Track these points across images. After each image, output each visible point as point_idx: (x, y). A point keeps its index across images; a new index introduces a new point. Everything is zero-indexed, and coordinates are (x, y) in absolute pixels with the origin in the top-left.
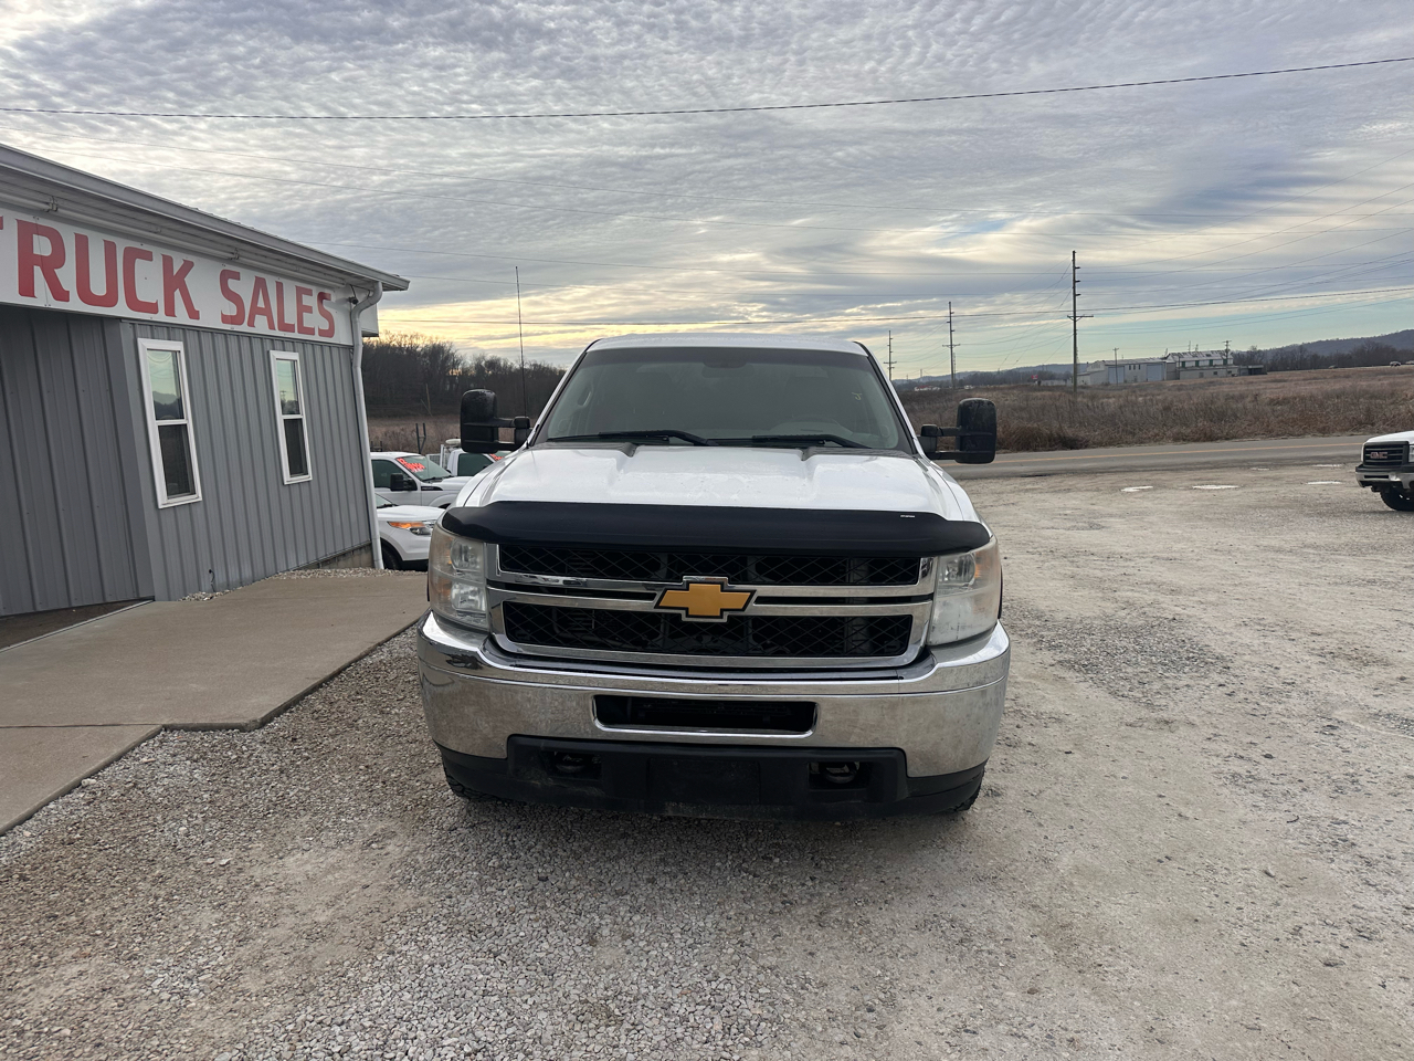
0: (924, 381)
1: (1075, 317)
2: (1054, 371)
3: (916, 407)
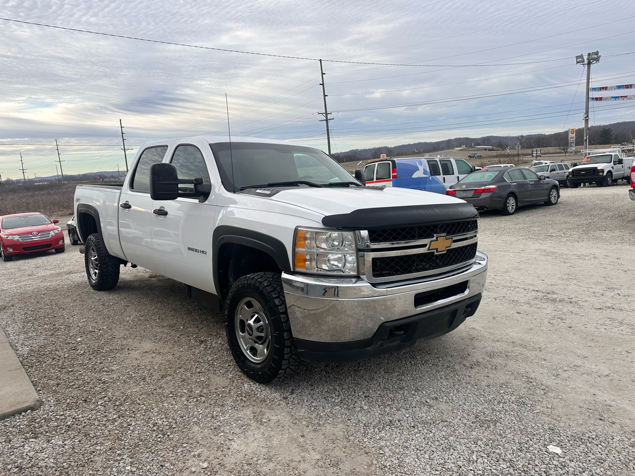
0: (38, 180)
1: (125, 149)
2: (105, 175)
3: (51, 192)
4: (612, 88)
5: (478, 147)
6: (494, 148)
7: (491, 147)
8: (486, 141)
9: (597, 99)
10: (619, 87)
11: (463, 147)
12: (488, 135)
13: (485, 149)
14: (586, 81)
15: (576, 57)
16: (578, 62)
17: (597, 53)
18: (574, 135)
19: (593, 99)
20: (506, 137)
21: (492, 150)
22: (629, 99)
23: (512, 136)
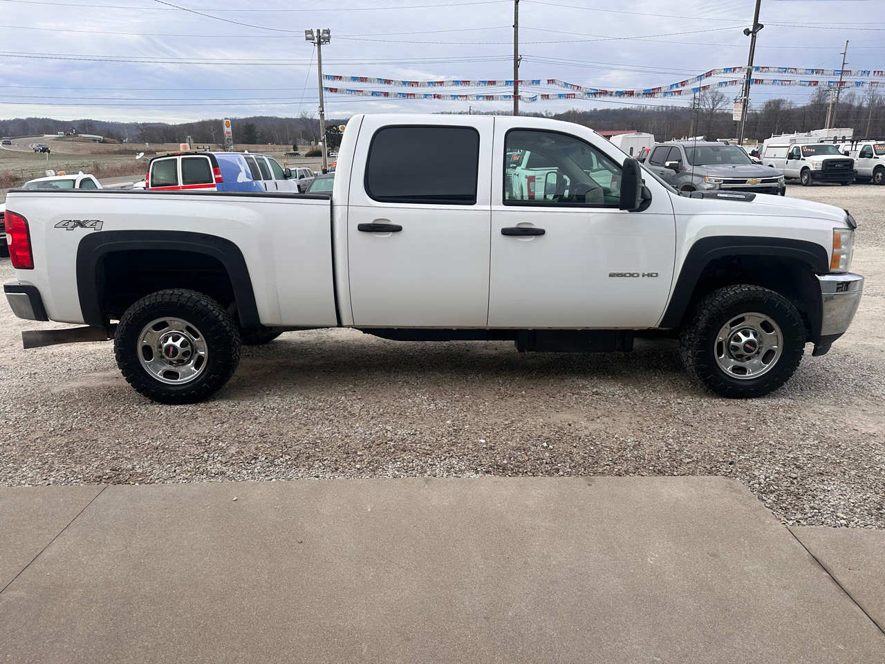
4: (346, 78)
5: (83, 135)
6: (106, 139)
7: (102, 137)
8: (87, 126)
9: (331, 90)
10: (354, 79)
11: (61, 134)
12: (83, 118)
13: (95, 140)
14: (317, 62)
15: (306, 31)
16: (307, 39)
17: (328, 32)
18: (230, 129)
19: (326, 89)
20: (112, 123)
21: (104, 142)
22: (366, 95)
23: (122, 122)
